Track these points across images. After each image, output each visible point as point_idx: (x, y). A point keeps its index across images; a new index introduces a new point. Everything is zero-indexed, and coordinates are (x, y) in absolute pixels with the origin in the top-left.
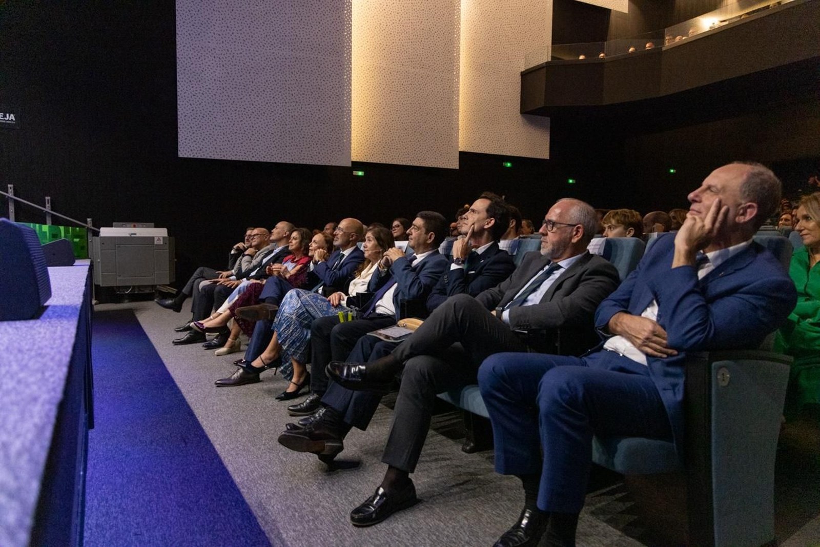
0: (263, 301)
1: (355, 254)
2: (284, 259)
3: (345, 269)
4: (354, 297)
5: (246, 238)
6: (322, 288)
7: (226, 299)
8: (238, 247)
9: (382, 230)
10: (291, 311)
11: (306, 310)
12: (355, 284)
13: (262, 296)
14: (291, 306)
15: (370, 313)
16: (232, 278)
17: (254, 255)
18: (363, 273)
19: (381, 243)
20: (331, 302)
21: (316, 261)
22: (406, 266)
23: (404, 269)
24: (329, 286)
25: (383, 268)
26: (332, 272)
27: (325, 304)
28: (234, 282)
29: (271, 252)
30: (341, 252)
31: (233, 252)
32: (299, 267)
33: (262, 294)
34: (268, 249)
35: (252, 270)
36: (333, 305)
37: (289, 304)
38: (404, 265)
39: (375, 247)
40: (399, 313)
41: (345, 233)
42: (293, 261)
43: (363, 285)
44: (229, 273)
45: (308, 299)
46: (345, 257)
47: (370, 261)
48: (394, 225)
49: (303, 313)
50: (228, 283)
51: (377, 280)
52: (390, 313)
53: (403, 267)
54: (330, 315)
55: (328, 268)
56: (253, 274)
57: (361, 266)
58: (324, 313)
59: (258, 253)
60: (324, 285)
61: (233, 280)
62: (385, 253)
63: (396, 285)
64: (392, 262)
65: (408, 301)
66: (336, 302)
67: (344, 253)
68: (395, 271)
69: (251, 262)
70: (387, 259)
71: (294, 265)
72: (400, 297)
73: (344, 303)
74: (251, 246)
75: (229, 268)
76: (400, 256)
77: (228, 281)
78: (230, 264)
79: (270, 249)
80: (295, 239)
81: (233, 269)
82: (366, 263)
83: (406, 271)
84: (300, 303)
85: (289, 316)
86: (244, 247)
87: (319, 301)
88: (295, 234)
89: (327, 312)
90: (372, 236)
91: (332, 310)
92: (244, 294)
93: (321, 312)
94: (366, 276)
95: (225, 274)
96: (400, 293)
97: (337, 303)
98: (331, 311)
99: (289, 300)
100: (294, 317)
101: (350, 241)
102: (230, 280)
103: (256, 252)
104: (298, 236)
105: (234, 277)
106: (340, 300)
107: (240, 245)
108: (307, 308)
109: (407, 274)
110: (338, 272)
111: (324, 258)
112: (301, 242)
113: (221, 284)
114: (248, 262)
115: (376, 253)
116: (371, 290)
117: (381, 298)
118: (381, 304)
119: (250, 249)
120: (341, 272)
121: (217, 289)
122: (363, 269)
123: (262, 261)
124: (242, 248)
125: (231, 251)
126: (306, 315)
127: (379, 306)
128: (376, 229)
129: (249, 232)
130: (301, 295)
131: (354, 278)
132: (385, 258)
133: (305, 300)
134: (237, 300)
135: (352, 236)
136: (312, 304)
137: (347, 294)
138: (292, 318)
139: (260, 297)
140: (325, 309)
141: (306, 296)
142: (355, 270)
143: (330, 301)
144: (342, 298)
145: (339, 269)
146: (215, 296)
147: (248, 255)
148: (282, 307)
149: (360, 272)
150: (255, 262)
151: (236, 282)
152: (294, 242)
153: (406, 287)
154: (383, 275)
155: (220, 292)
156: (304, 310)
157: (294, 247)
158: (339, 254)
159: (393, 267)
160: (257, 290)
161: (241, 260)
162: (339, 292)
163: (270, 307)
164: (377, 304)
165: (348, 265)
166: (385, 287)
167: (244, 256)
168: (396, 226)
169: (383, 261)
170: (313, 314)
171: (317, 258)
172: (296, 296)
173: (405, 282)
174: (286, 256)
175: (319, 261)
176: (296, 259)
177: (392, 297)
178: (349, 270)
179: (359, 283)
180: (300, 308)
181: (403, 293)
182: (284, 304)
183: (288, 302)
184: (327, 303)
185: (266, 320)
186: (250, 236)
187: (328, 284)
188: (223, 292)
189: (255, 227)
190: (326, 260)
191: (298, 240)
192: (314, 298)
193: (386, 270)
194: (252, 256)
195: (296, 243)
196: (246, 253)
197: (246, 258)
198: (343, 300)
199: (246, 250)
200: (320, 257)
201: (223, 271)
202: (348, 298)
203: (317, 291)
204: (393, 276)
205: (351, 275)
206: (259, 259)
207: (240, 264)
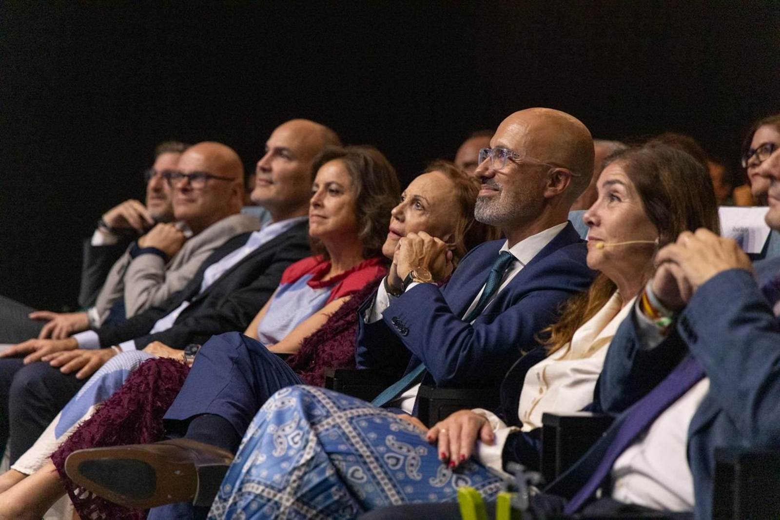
0: (179, 428)
1: (560, 257)
2: (287, 274)
3: (511, 316)
4: (535, 432)
5: (152, 183)
6: (414, 391)
7: (50, 421)
8: (121, 219)
9: (667, 161)
10: (277, 477)
11: (338, 472)
12: (545, 380)
13: (177, 411)
14: (277, 453)
15: (592, 499)
16: (81, 338)
17: (174, 255)
18: (580, 335)
19: (660, 209)
20: (442, 448)
21: (397, 279)
22: (748, 308)
23: (739, 322)
24: (446, 384)
25: (656, 314)
26: (457, 326)
27: (415, 455)
28: (86, 354)
29: (239, 240)
30: (505, 248)
31: (98, 239)
32: (336, 305)
33: (176, 403)
34: (231, 229)
35: (162, 311)
36: (447, 461)
37: (272, 444)
38: (740, 303)
39: (632, 225)
40: (709, 509)
41: (522, 167)
42: (317, 282)
43: (577, 383)
44: (78, 318)
45: (348, 429)
46: (519, 268)
47: (614, 288)
48: (756, 143)
49: (324, 486)
50: (66, 355)
51: (629, 364)
52: (674, 506)
53: (733, 310)
54: (433, 498)
55: (443, 309)
56: (164, 324)
57: (572, 307)
58: (409, 490)
59: (191, 244)
60: (426, 380)
61: (87, 347)
62: (663, 253)
63: (703, 388)
64: (690, 288)
65: (747, 458)
66: (460, 450)
67: (514, 251)
68: (700, 329)
69: (159, 279)
70: (670, 279)
71: (321, 294)
72: (718, 438)
73: (492, 454)
74: (168, 218)
75: (81, 299)
76: (724, 266)
77: (67, 349)
78: (86, 282)
79: (239, 230)
80: (336, 192)
81: (93, 304)
82: (592, 292)
83: (745, 331)
84: (312, 444)
85: (268, 493)
86: (141, 217)
87: (390, 439)
88: (329, 172)
89: (422, 486)
90: (625, 179)
91: (441, 480)
92: (116, 401)
93: (398, 485)
94: (593, 350)
95: (62, 321)
96: (721, 421)
97: (465, 451)
98: (435, 483)
99: (271, 428)
100: (287, 501)
101: (547, 201)
102: (77, 347)
103: (185, 240)
104: (346, 180)
105: (91, 336)
106: (477, 439)
107: (129, 209)
108: (342, 466)
109: (749, 344)
110: (482, 329)
111: (431, 267)
112: (358, 206)
113: (39, 360)
114: (149, 276)
115: (633, 250)
116: (605, 406)
117: (639, 437)
118: (638, 464)
119: (160, 226)
120: (494, 327)
121: (21, 379)
122: (579, 321)
123: (200, 274)
124: (133, 220)
125: (91, 235)
126: (336, 494)
127: (629, 471)
128: (645, 152)
129: (164, 161)
130: (318, 412)
131: (543, 356)
132: (661, 272)
133: (334, 434)
134: (88, 423)
135: (555, 181)
136: (363, 450)
137: (511, 417)
138: (277, 505)
139: (168, 415)
140: (415, 475)
141: (340, 418)
142: (548, 322)
143: (434, 443)
144: (485, 434)
145: (489, 320)
146: (13, 407)
147: (152, 250)
148: (245, 456)
149: (568, 330)
150: (175, 280)
151: (94, 357)
152: (331, 202)
153: (743, 395)
154: (652, 345)
155: (29, 391)
156: (329, 472)
157: (330, 223)
158: (495, 256)
159: (693, 310)
160: (164, 386)
161: (125, 268)
162: (478, 411)
163: (199, 452)
164: (622, 462)
165: (524, 302)
166: (659, 393)
167: (137, 252)
168: (763, 146)
169: (652, 287)
170: (363, 495)
171: (402, 266)
172: (298, 414)
173: (742, 374)
174: (296, 260)
175: (409, 280)
176: (333, 273)
177: (683, 435)
178: (530, 320)
179: (562, 375)
180: (312, 464)
181: (731, 422)
182: (254, 444)
183: (265, 440)
184: (422, 450)
185: (182, 505)
186: (168, 175)
187: (438, 374)
188: (44, 393)
189: (190, 140)
190: (436, 276)
191: (345, 197)
192: (373, 426)
193: (666, 321)
194: (166, 256)
195: (340, 208)
196: (147, 241)
197: (145, 263)
198: (492, 441)
199: (147, 228)
200: (417, 264)
201: (59, 311)
202: (510, 438)
203: (395, 405)
204: (694, 348)
205: (530, 344)
206: (190, 269)
207: (120, 287)
